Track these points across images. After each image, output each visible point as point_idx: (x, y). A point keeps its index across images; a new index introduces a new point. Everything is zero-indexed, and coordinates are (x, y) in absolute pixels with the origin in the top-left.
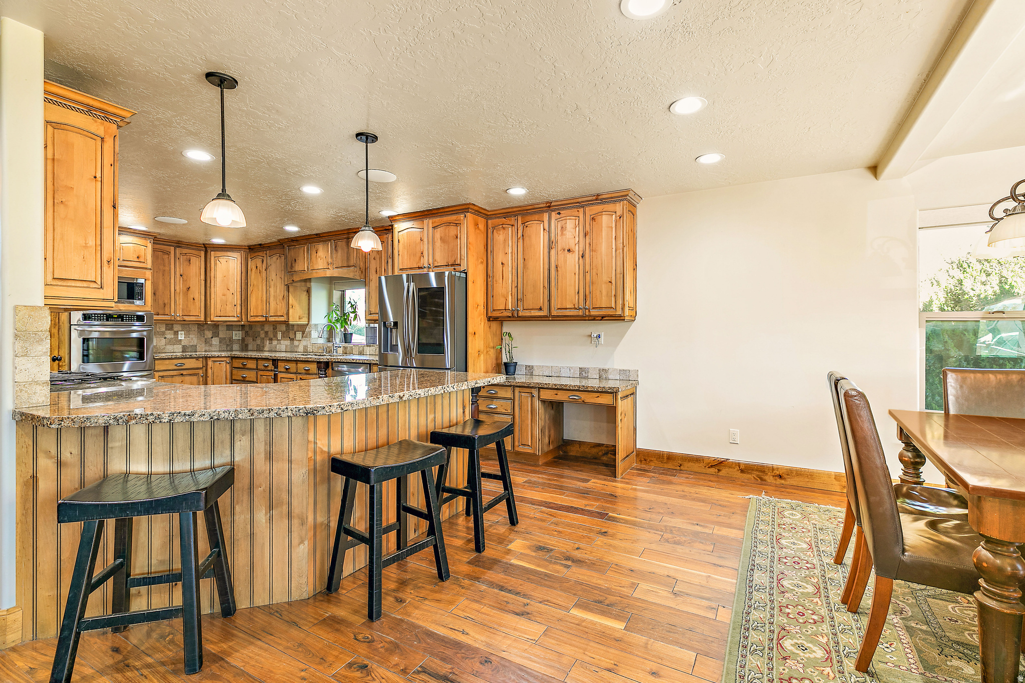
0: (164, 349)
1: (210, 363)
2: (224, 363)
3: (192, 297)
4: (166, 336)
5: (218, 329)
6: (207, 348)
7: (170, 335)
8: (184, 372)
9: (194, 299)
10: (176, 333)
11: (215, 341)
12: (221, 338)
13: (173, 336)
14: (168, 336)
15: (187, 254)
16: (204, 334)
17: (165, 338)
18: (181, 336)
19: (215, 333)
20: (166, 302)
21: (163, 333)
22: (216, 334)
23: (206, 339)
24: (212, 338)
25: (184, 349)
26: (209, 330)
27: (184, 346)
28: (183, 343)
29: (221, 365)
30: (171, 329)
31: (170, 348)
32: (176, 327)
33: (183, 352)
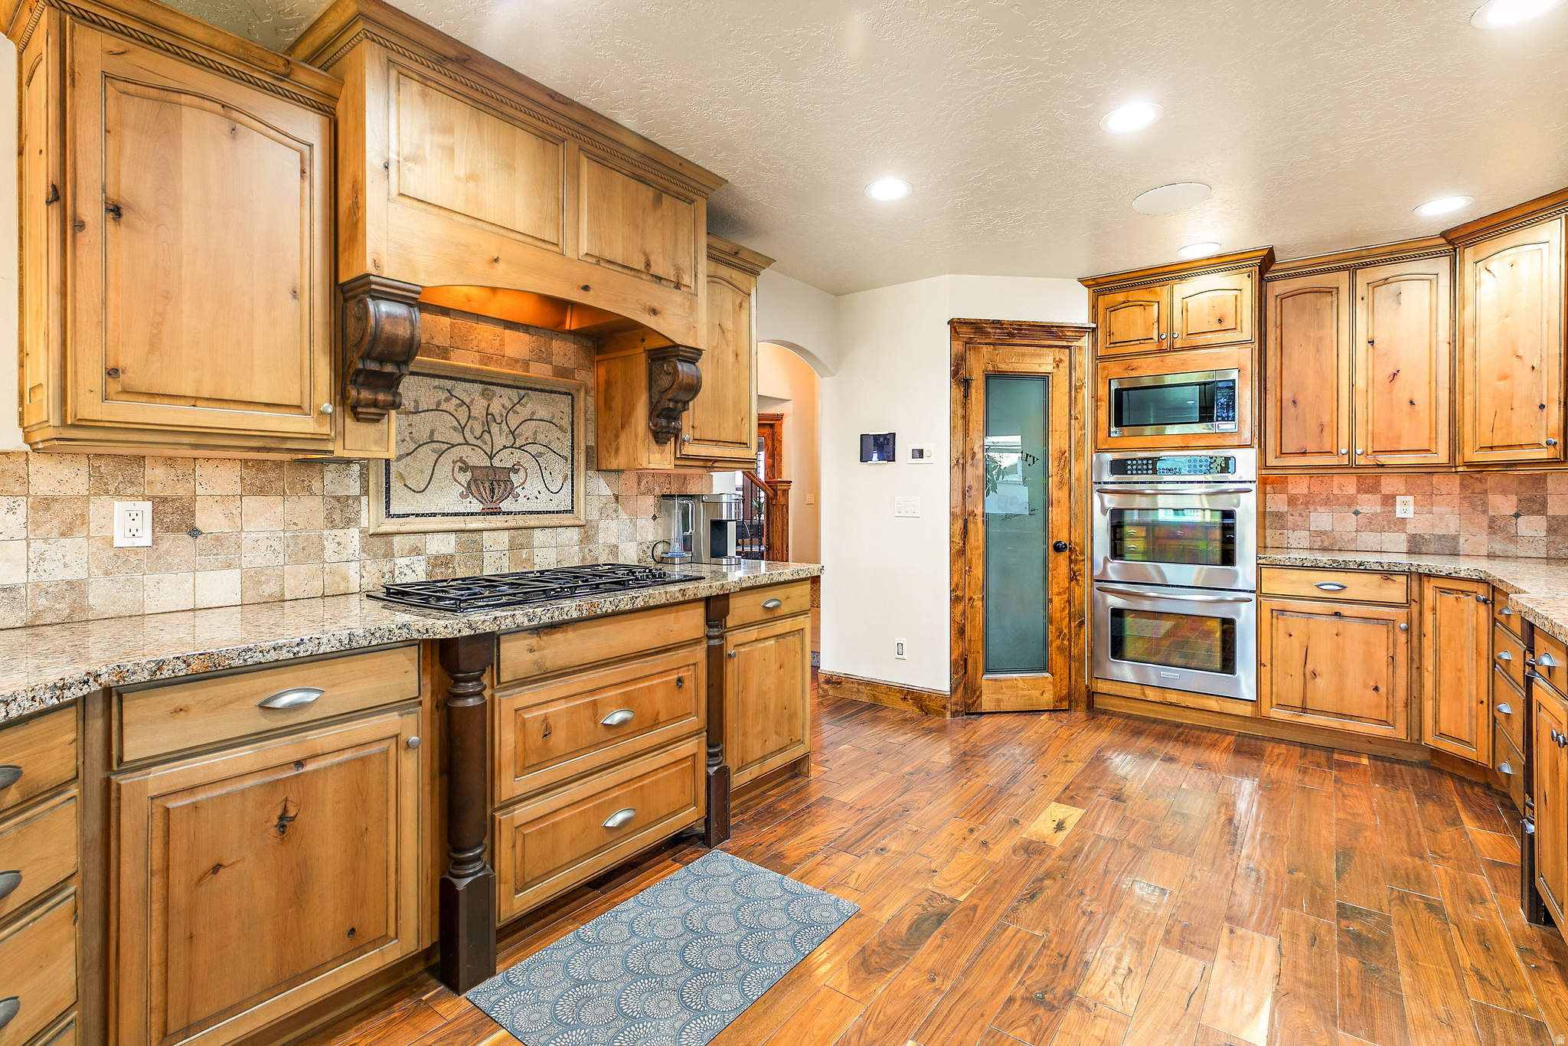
0: (1354, 540)
1: (1429, 593)
2: (1471, 599)
3: (1406, 397)
4: (1358, 508)
5: (1544, 489)
6: (1498, 547)
7: (1369, 505)
8: (1346, 609)
9: (1411, 402)
10: (1389, 500)
11: (1532, 527)
12: (1554, 517)
13: (1378, 509)
14: (1364, 509)
15: (1391, 280)
16: (1485, 504)
17: (1356, 513)
18: (1405, 507)
19: (1531, 500)
20: (1326, 419)
21: (1351, 502)
22: (1533, 505)
23: (1492, 520)
24: (1517, 515)
25: (1415, 546)
26: (1504, 493)
27: (1414, 536)
28: (1411, 529)
29: (1461, 605)
30: (1374, 489)
31: (1369, 539)
32: (1388, 485)
33: (1410, 552)
